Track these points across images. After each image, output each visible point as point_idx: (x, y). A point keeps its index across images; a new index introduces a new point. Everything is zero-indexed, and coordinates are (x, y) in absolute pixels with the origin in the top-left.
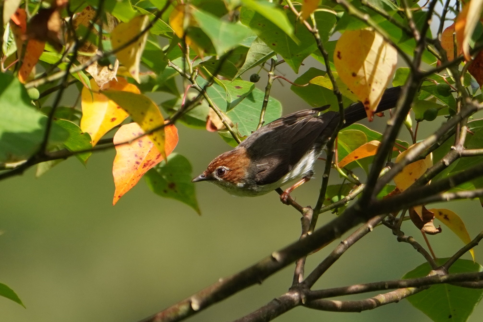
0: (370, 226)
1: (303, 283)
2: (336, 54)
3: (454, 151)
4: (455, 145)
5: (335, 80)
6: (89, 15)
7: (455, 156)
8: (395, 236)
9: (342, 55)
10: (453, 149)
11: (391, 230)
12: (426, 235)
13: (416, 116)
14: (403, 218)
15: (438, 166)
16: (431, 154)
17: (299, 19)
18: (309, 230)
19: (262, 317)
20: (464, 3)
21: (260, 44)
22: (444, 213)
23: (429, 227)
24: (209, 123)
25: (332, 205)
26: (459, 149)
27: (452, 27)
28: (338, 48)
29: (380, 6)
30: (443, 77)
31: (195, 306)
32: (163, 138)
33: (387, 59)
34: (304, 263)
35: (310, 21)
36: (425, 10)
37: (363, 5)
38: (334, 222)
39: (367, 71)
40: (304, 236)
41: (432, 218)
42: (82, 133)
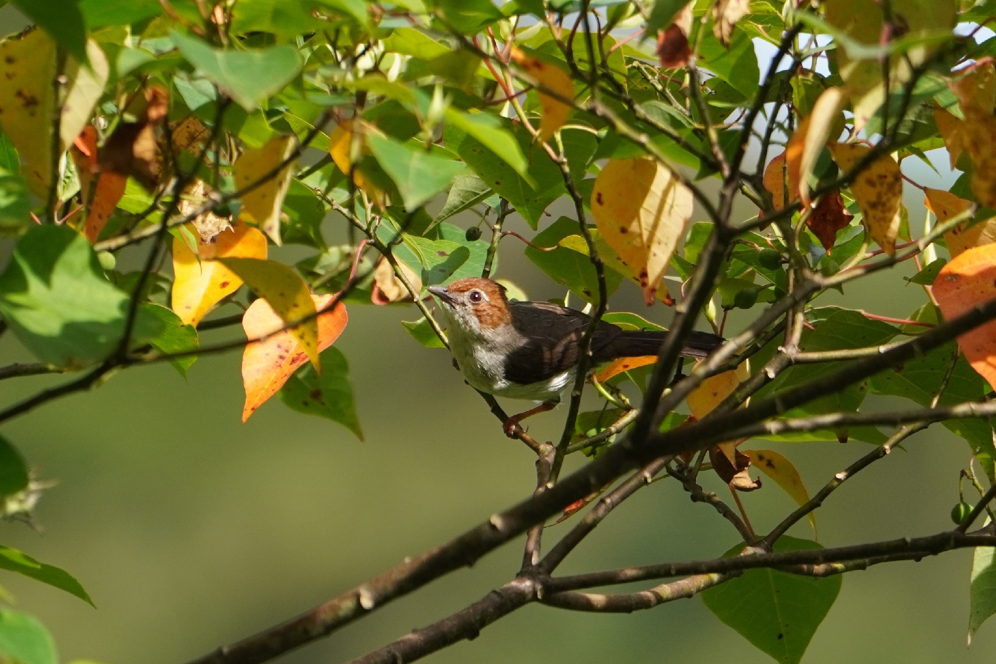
0: (647, 474)
1: (540, 565)
2: (594, 197)
3: (783, 355)
4: (783, 345)
5: (593, 240)
6: (189, 126)
7: (784, 363)
8: (687, 492)
9: (604, 198)
10: (780, 352)
11: (680, 484)
12: (737, 491)
13: (723, 300)
14: (700, 466)
15: (757, 380)
16: (747, 360)
17: (536, 140)
18: (549, 481)
19: (473, 620)
20: (801, 118)
21: (471, 177)
22: (767, 457)
23: (741, 479)
24: (376, 291)
25: (586, 441)
26: (791, 351)
27: (783, 157)
28: (597, 189)
29: (665, 120)
30: (766, 238)
31: (367, 602)
32: (315, 334)
33: (677, 206)
34: (540, 533)
35: (553, 144)
36: (739, 127)
37: (638, 119)
38: (589, 469)
39: (643, 225)
40: (541, 490)
41: (747, 465)
42: (183, 326)
